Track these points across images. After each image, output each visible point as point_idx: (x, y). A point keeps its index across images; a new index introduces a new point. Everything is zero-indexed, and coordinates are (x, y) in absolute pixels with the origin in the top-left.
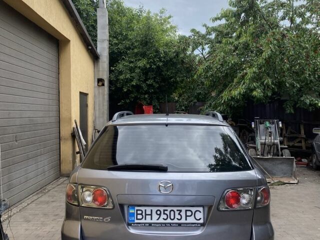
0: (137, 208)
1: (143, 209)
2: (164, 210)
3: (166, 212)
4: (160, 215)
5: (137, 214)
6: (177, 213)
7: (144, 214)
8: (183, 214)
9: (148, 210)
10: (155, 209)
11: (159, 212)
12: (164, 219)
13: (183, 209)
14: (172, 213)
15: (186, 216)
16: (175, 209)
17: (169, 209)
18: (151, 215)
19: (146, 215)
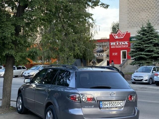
0: (102, 102)
1: (104, 102)
3: (112, 103)
4: (110, 104)
5: (103, 104)
6: (115, 103)
7: (105, 104)
8: (117, 103)
9: (106, 102)
10: (108, 102)
13: (117, 102)
18: (107, 104)
19: (106, 104)
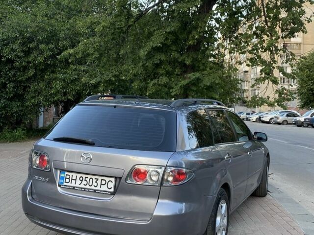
0: (67, 173)
2: (86, 178)
3: (86, 179)
4: (82, 181)
5: (66, 178)
6: (95, 180)
8: (99, 182)
9: (74, 175)
11: (81, 179)
12: (84, 185)
14: (91, 180)
15: (101, 184)
16: (94, 177)
17: (89, 177)
18: (76, 180)
19: (72, 179)
